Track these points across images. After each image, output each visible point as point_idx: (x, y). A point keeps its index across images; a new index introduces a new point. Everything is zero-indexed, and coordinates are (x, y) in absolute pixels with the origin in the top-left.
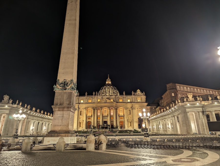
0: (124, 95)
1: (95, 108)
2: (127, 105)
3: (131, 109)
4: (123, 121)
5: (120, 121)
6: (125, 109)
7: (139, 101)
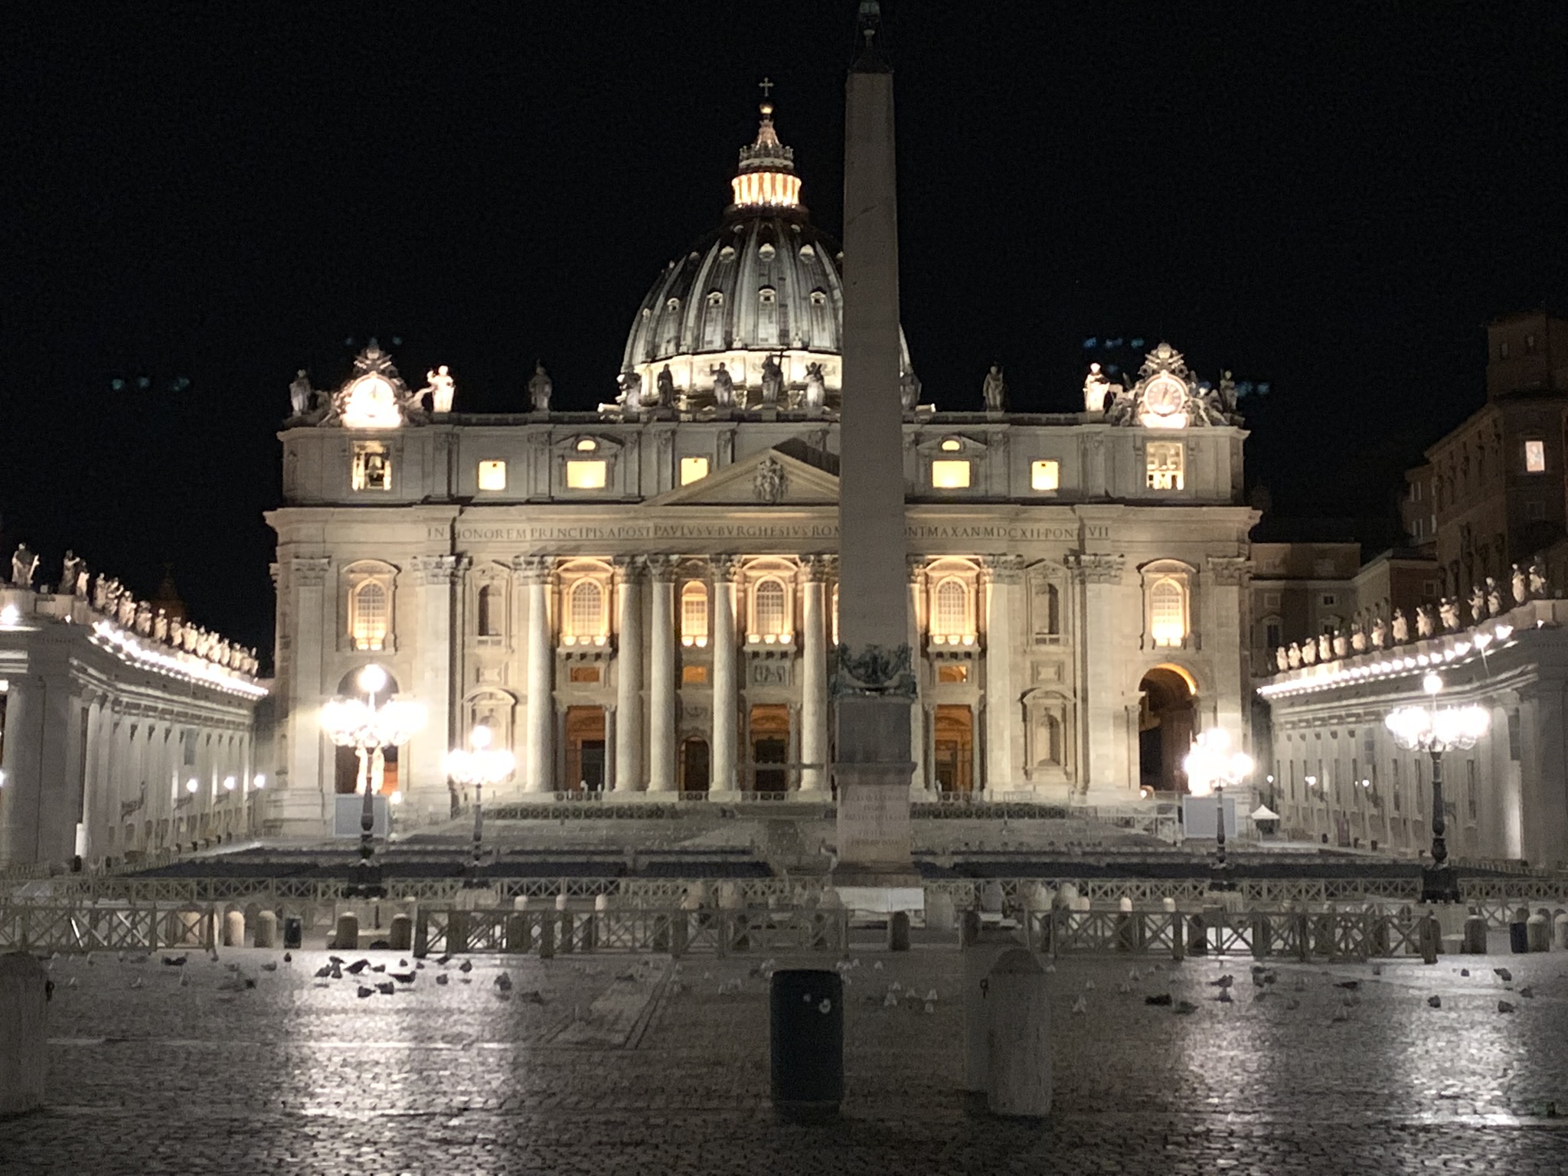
0: (989, 414)
1: (654, 557)
2: (1028, 526)
3: (1060, 577)
4: (969, 707)
5: (941, 707)
6: (998, 579)
7: (1161, 481)
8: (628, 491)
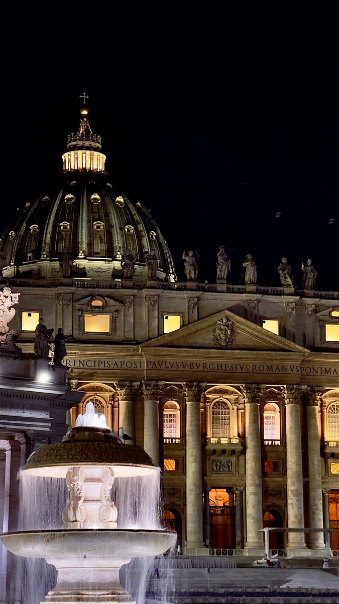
1: (147, 382)
8: (126, 336)
